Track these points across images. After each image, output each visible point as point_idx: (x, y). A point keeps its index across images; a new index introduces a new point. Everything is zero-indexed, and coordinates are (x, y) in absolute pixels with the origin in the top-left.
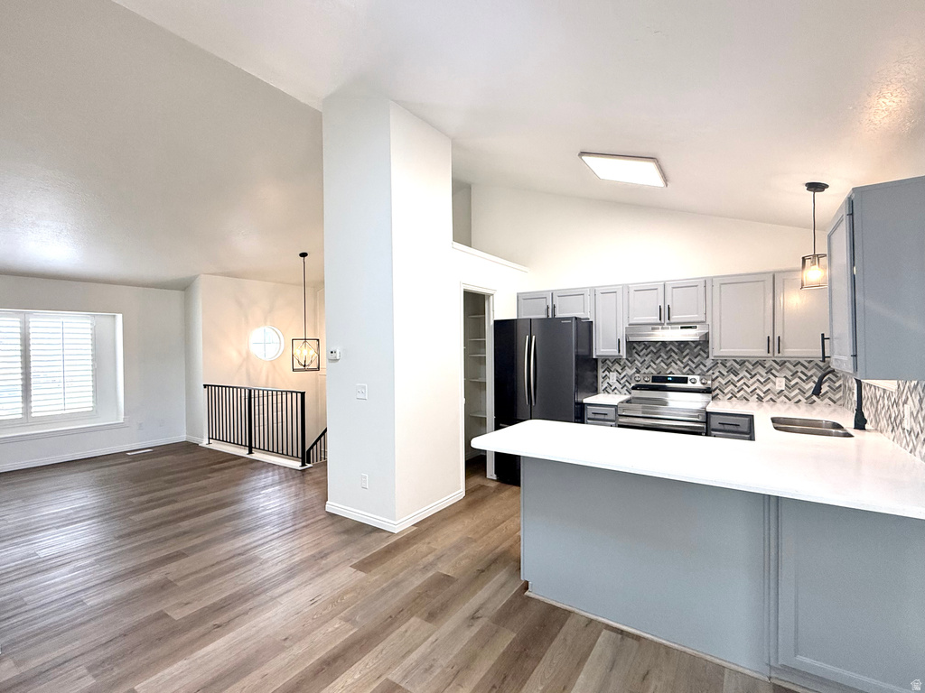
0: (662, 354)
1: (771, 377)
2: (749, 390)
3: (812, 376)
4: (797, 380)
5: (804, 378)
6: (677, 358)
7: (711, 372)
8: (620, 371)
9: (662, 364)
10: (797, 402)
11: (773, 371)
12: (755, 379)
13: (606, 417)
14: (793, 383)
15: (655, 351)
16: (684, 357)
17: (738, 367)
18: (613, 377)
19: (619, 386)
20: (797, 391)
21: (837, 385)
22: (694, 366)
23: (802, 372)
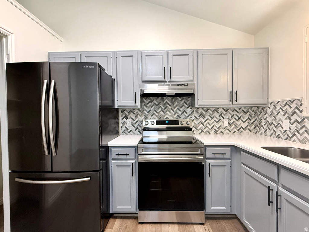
0: (162, 106)
1: (221, 118)
2: (210, 127)
3: (241, 117)
4: (234, 120)
5: (237, 118)
6: (170, 108)
7: (190, 117)
8: (134, 118)
9: (161, 113)
10: (234, 133)
11: (223, 115)
12: (213, 120)
13: (128, 157)
14: (232, 122)
15: (157, 103)
16: (175, 108)
17: (204, 113)
18: (129, 122)
19: (133, 129)
20: (234, 126)
21: (252, 121)
22: (180, 113)
23: (236, 115)
